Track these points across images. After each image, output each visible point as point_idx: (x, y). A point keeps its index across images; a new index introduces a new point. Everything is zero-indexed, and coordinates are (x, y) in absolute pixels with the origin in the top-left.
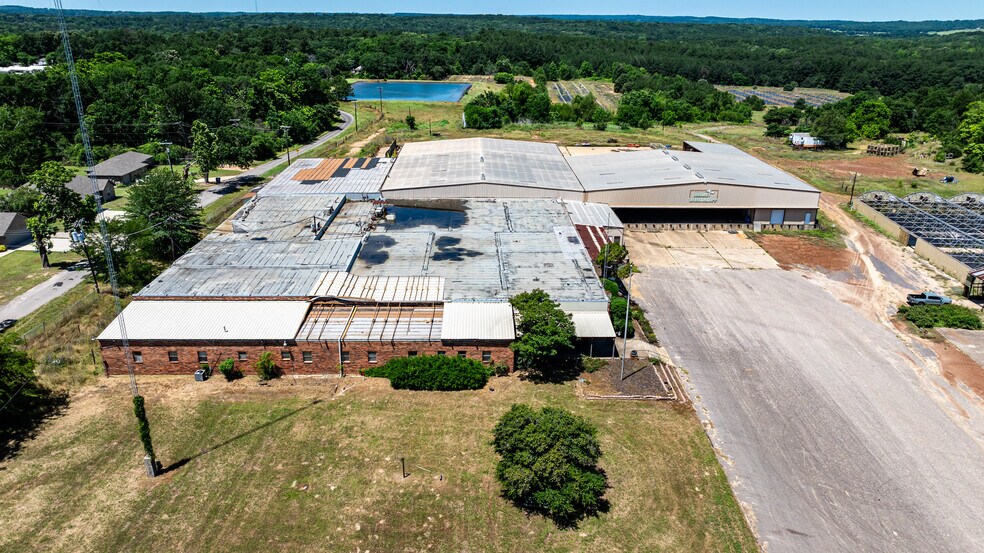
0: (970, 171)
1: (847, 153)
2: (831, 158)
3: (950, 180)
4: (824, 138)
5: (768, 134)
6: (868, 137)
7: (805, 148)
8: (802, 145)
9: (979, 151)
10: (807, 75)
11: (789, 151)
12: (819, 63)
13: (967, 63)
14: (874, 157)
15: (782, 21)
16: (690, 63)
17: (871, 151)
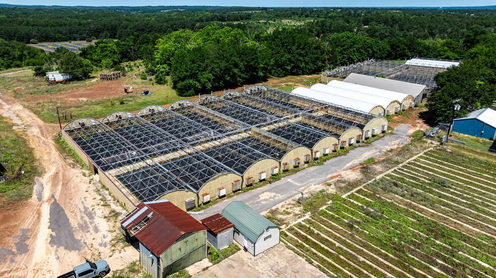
0: (160, 84)
1: (88, 82)
2: (72, 88)
3: (146, 93)
4: (70, 73)
5: (37, 75)
6: (106, 67)
7: (58, 82)
8: (55, 81)
9: (163, 70)
10: (100, 32)
11: (44, 87)
12: (105, 25)
13: (173, 23)
14: (105, 82)
15: (95, 7)
16: (23, 30)
17: (104, 78)
